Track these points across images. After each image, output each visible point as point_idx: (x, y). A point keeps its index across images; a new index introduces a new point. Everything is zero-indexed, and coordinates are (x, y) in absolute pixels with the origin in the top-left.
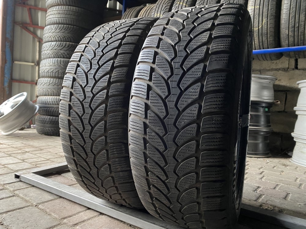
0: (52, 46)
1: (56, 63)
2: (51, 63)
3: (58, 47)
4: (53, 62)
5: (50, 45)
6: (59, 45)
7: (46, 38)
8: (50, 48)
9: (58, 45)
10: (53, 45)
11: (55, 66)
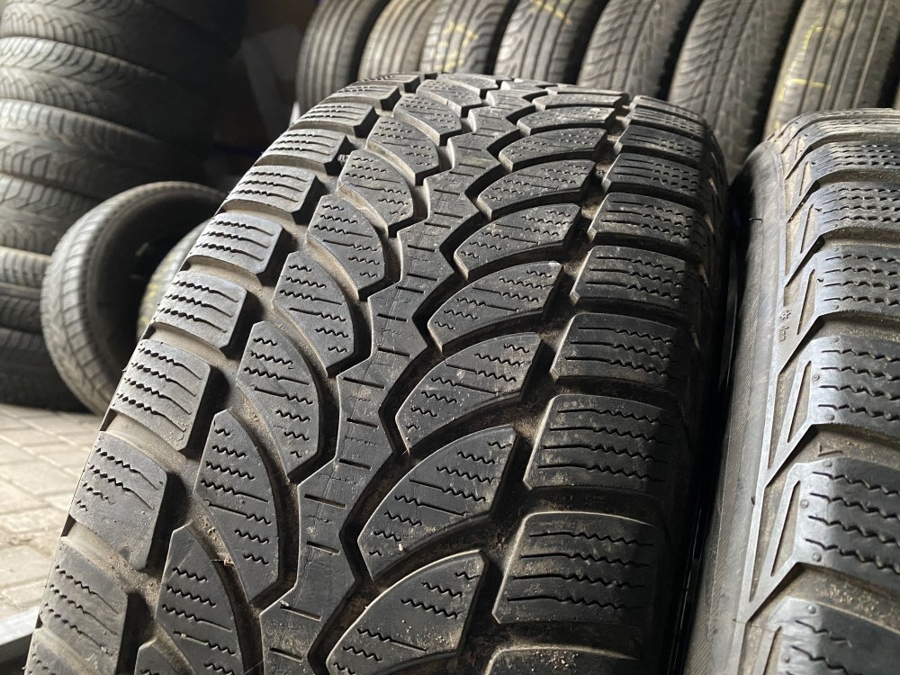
0: (34, 57)
1: (42, 126)
2: (20, 122)
3: (59, 63)
4: (33, 118)
5: (26, 50)
6: (63, 58)
7: (14, 18)
8: (26, 61)
9: (59, 58)
10: (39, 54)
11: (37, 134)
